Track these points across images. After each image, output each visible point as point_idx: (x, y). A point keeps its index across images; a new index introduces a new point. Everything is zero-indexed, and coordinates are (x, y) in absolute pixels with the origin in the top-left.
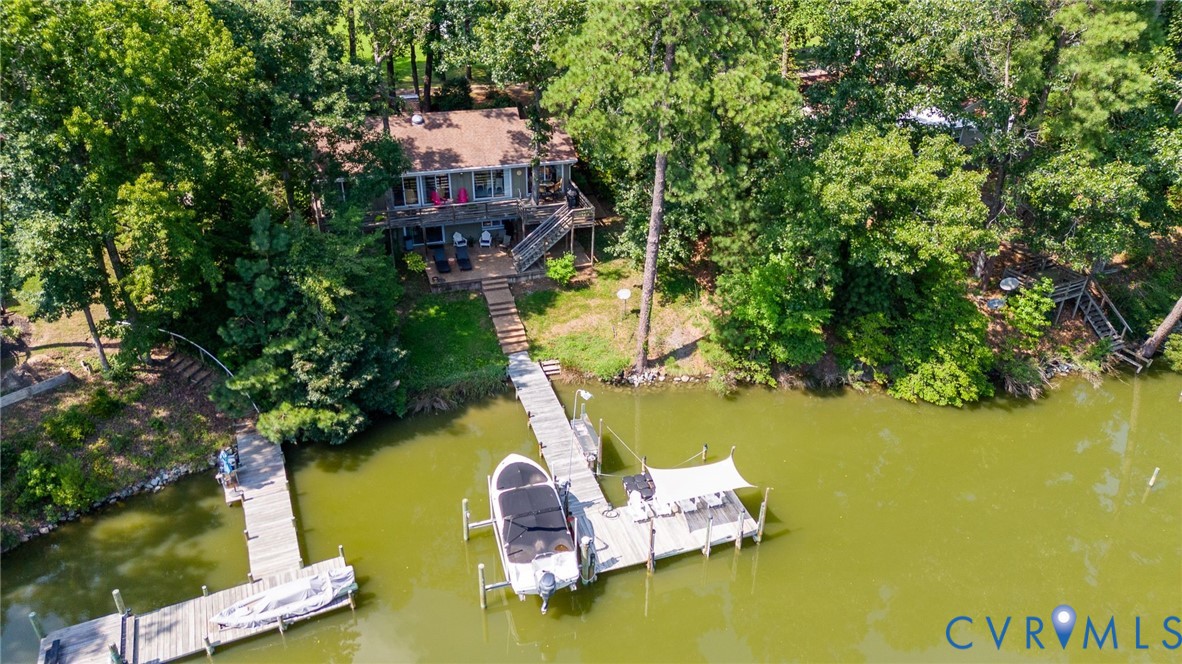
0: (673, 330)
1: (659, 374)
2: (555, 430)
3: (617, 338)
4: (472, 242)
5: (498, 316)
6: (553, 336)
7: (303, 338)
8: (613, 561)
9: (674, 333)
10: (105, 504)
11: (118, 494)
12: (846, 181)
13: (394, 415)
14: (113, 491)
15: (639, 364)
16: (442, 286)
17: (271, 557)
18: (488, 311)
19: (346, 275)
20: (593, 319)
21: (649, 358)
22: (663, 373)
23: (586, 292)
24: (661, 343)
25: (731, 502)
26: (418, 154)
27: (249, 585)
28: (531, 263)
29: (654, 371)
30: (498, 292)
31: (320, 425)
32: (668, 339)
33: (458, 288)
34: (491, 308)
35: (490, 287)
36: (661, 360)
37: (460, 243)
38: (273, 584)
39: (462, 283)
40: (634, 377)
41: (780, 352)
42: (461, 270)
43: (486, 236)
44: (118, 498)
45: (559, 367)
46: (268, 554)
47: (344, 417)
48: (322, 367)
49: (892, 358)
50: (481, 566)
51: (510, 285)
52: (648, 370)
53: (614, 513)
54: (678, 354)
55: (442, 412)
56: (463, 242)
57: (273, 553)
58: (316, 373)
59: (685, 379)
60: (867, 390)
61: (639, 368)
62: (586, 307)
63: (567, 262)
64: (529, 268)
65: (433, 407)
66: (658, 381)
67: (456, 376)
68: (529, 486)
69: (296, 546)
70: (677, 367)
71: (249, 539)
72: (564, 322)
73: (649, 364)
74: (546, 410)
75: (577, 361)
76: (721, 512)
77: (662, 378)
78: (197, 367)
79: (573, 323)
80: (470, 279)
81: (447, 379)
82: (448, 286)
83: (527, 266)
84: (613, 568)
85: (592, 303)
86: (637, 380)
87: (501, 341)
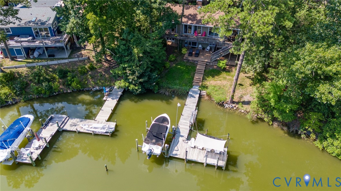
0: (248, 94)
1: (235, 106)
2: (189, 112)
3: (229, 91)
4: (204, 49)
5: (197, 73)
6: (210, 84)
7: (130, 64)
8: (176, 155)
9: (248, 95)
10: (83, 90)
11: (86, 89)
12: (305, 61)
13: (154, 92)
14: (85, 88)
15: (229, 101)
16: (187, 60)
17: (102, 116)
18: (195, 71)
19: (145, 50)
20: (224, 82)
21: (234, 100)
22: (237, 106)
23: (228, 73)
24: (241, 97)
25: (224, 154)
26: (197, 20)
27: (94, 121)
28: (215, 60)
29: (234, 105)
30: (201, 66)
31: (129, 88)
32: (245, 97)
33: (191, 62)
34: (197, 70)
35: (200, 64)
36: (238, 103)
37: (200, 48)
38: (98, 123)
39: (192, 60)
40: (227, 105)
41: (276, 114)
42: (195, 56)
43: (208, 48)
44: (86, 90)
45: (206, 94)
46: (102, 115)
47: (136, 88)
48: (133, 73)
49: (320, 131)
50: (137, 140)
51: (206, 64)
52: (232, 104)
53: (186, 142)
54: (244, 103)
55: (166, 95)
56: (201, 48)
57: (103, 116)
58: (132, 75)
59: (242, 111)
60: (306, 139)
61: (229, 102)
62: (225, 78)
63: (224, 62)
64: (214, 61)
65: (165, 93)
66: (233, 109)
67: (175, 87)
68: (162, 124)
69: (109, 116)
70: (242, 106)
71: (101, 110)
72: (216, 81)
73: (233, 102)
74: (191, 105)
75: (212, 94)
76: (218, 156)
77: (235, 108)
78: (116, 64)
79: (218, 82)
80: (195, 60)
81: (173, 87)
82: (189, 60)
83: (214, 60)
84: (176, 156)
85: (228, 77)
86: (227, 106)
87: (194, 81)
